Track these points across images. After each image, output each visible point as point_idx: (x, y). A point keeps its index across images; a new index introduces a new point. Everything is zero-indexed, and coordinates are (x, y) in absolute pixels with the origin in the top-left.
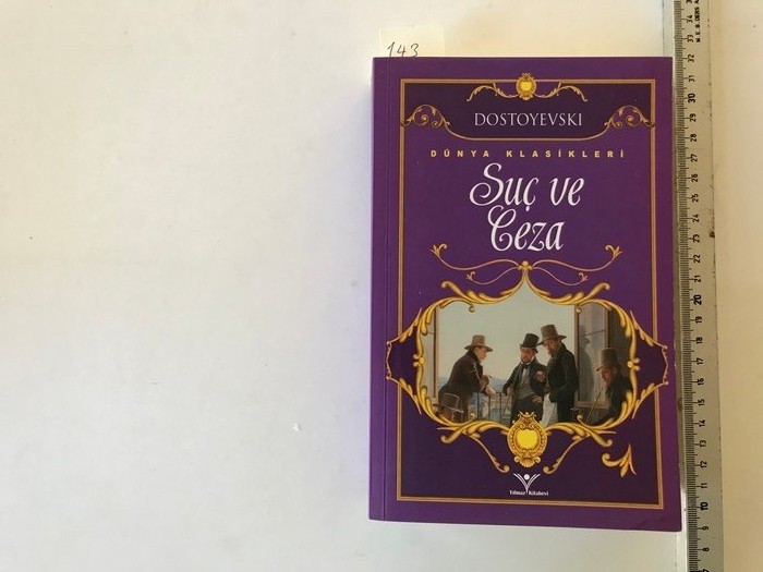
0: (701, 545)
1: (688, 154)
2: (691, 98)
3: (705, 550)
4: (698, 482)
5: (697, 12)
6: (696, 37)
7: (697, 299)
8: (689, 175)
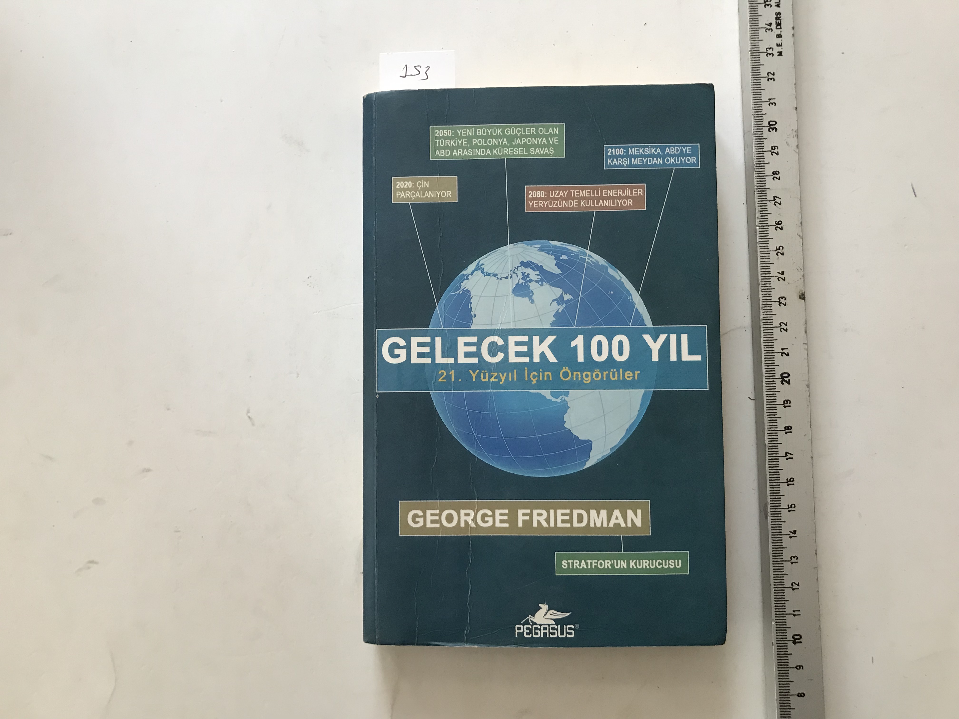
0: (794, 689)
1: (770, 197)
2: (772, 126)
3: (800, 695)
4: (789, 609)
5: (778, 18)
6: (777, 49)
7: (785, 378)
8: (772, 222)
